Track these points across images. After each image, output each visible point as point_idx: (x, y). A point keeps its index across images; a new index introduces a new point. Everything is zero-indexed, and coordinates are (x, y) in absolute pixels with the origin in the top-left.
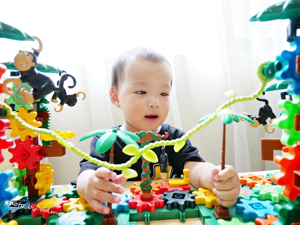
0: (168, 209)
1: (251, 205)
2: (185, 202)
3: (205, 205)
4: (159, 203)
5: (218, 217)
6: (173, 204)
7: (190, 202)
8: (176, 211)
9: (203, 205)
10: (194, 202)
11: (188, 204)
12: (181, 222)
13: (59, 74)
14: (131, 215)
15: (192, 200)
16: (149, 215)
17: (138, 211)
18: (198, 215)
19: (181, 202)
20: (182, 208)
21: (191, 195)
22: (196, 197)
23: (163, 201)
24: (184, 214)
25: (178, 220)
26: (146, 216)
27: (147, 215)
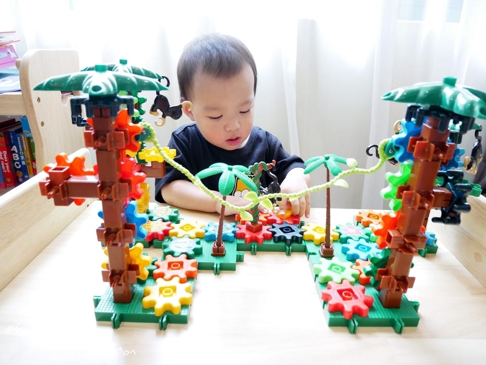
0: (274, 241)
2: (293, 237)
4: (267, 234)
5: (322, 254)
6: (280, 237)
7: (297, 238)
8: (282, 244)
9: (311, 241)
10: (302, 238)
11: (295, 238)
12: (287, 255)
14: (238, 245)
15: (300, 236)
16: (256, 247)
17: (246, 242)
18: (304, 250)
19: (289, 236)
20: (289, 242)
21: (300, 230)
22: (305, 233)
23: (271, 233)
24: (291, 248)
25: (284, 253)
26: (253, 247)
27: (254, 245)
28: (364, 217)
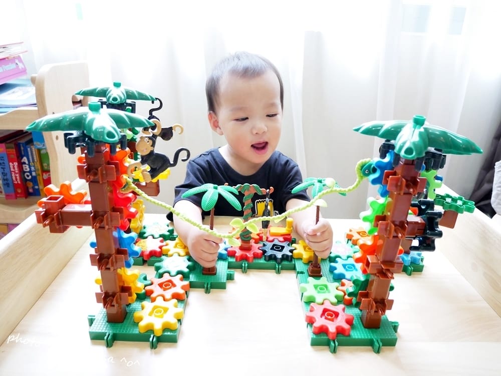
0: (265, 260)
1: (344, 266)
2: (283, 256)
3: (302, 259)
4: (258, 254)
5: (310, 274)
6: (271, 256)
7: (287, 256)
8: (272, 263)
9: (300, 259)
10: (292, 256)
11: (285, 256)
12: (277, 273)
13: (151, 101)
14: (229, 263)
15: (290, 254)
16: (246, 265)
17: (236, 260)
18: (294, 268)
19: (279, 255)
20: (279, 261)
21: (290, 248)
22: (294, 252)
23: (261, 252)
24: (280, 267)
25: (274, 271)
26: (243, 265)
27: (245, 264)
28: (354, 235)
